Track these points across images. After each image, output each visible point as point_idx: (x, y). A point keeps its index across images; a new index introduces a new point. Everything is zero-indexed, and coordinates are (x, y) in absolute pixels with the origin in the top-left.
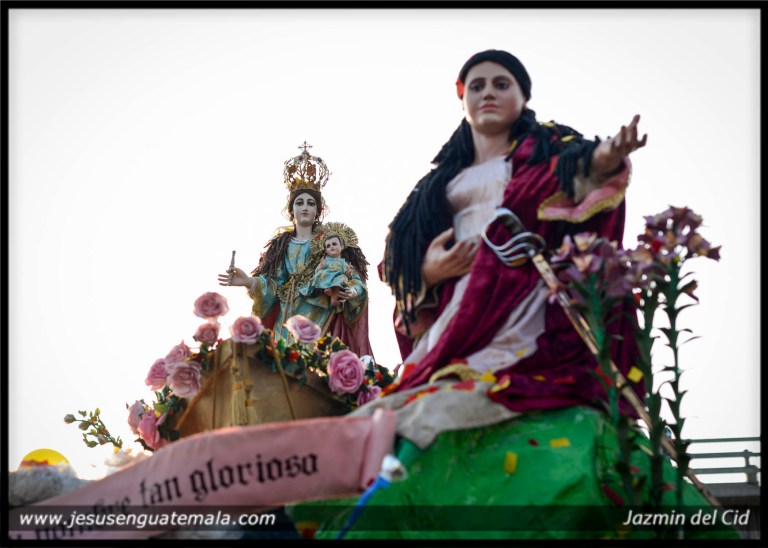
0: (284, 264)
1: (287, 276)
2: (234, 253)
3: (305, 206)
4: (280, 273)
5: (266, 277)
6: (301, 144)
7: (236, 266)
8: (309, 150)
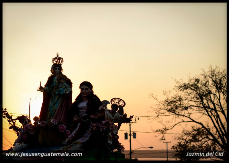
0: (52, 84)
1: (53, 87)
2: (41, 82)
3: (57, 70)
4: (51, 86)
5: (48, 87)
6: (57, 53)
7: (41, 86)
8: (59, 55)
